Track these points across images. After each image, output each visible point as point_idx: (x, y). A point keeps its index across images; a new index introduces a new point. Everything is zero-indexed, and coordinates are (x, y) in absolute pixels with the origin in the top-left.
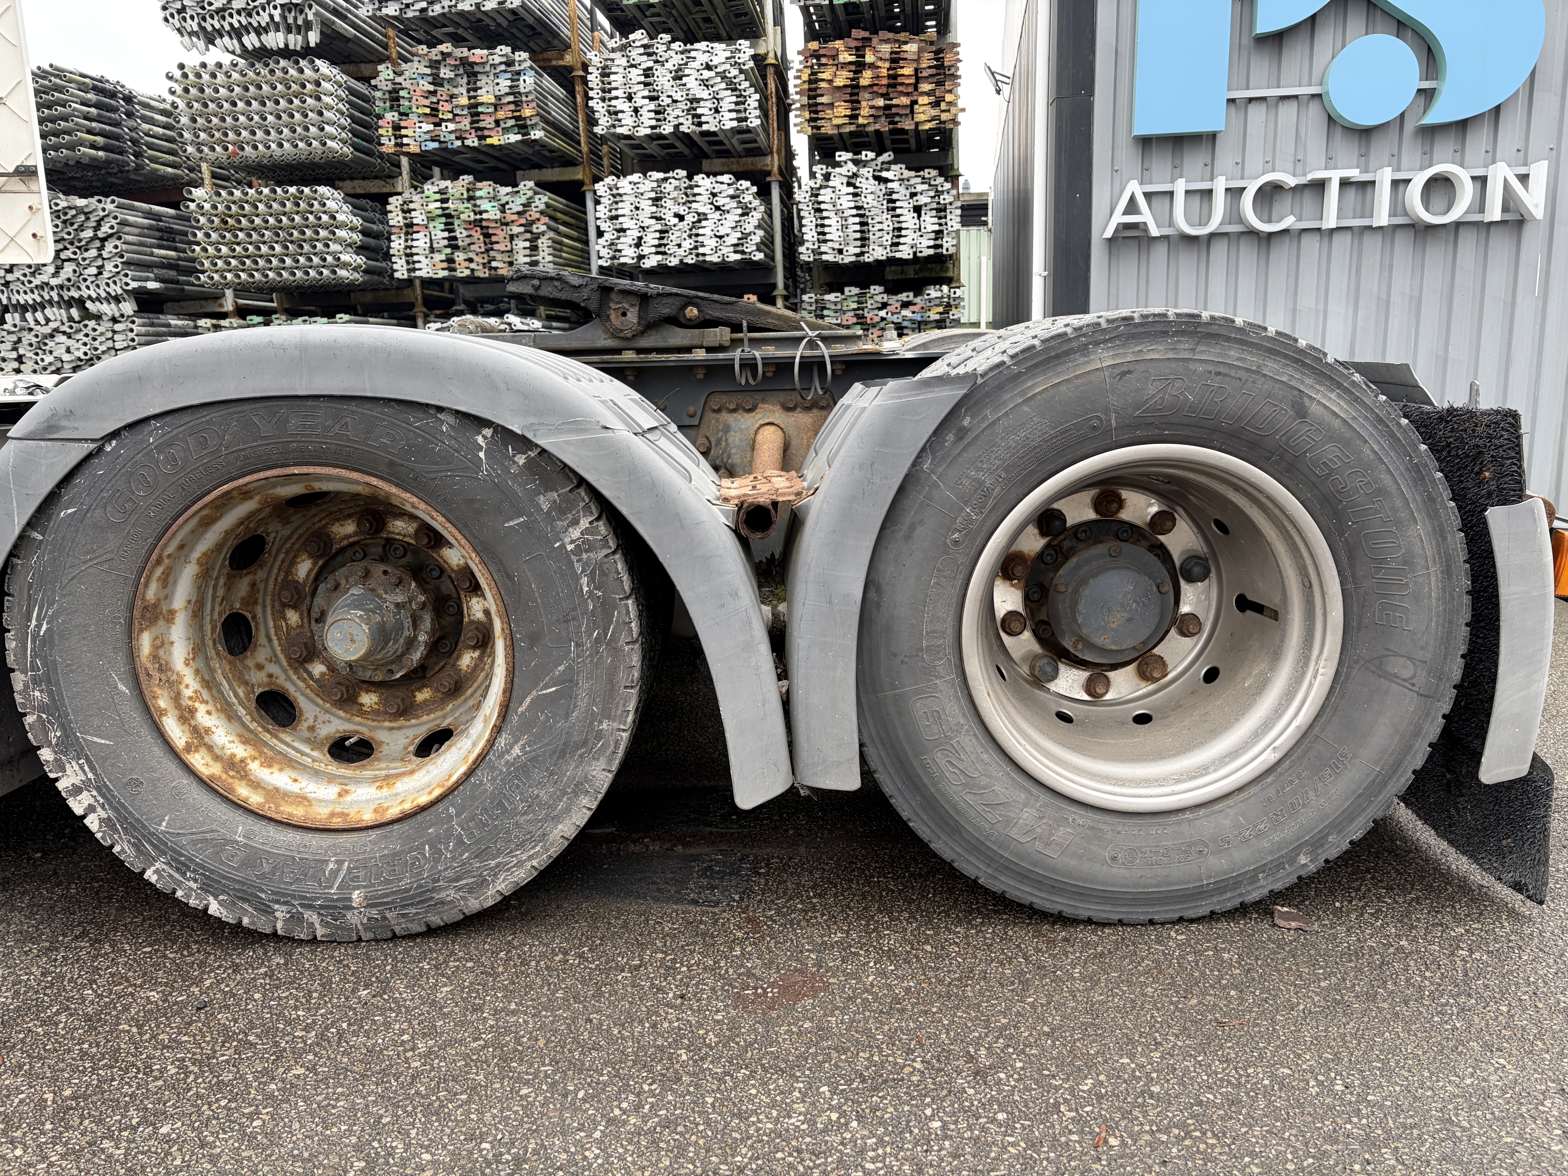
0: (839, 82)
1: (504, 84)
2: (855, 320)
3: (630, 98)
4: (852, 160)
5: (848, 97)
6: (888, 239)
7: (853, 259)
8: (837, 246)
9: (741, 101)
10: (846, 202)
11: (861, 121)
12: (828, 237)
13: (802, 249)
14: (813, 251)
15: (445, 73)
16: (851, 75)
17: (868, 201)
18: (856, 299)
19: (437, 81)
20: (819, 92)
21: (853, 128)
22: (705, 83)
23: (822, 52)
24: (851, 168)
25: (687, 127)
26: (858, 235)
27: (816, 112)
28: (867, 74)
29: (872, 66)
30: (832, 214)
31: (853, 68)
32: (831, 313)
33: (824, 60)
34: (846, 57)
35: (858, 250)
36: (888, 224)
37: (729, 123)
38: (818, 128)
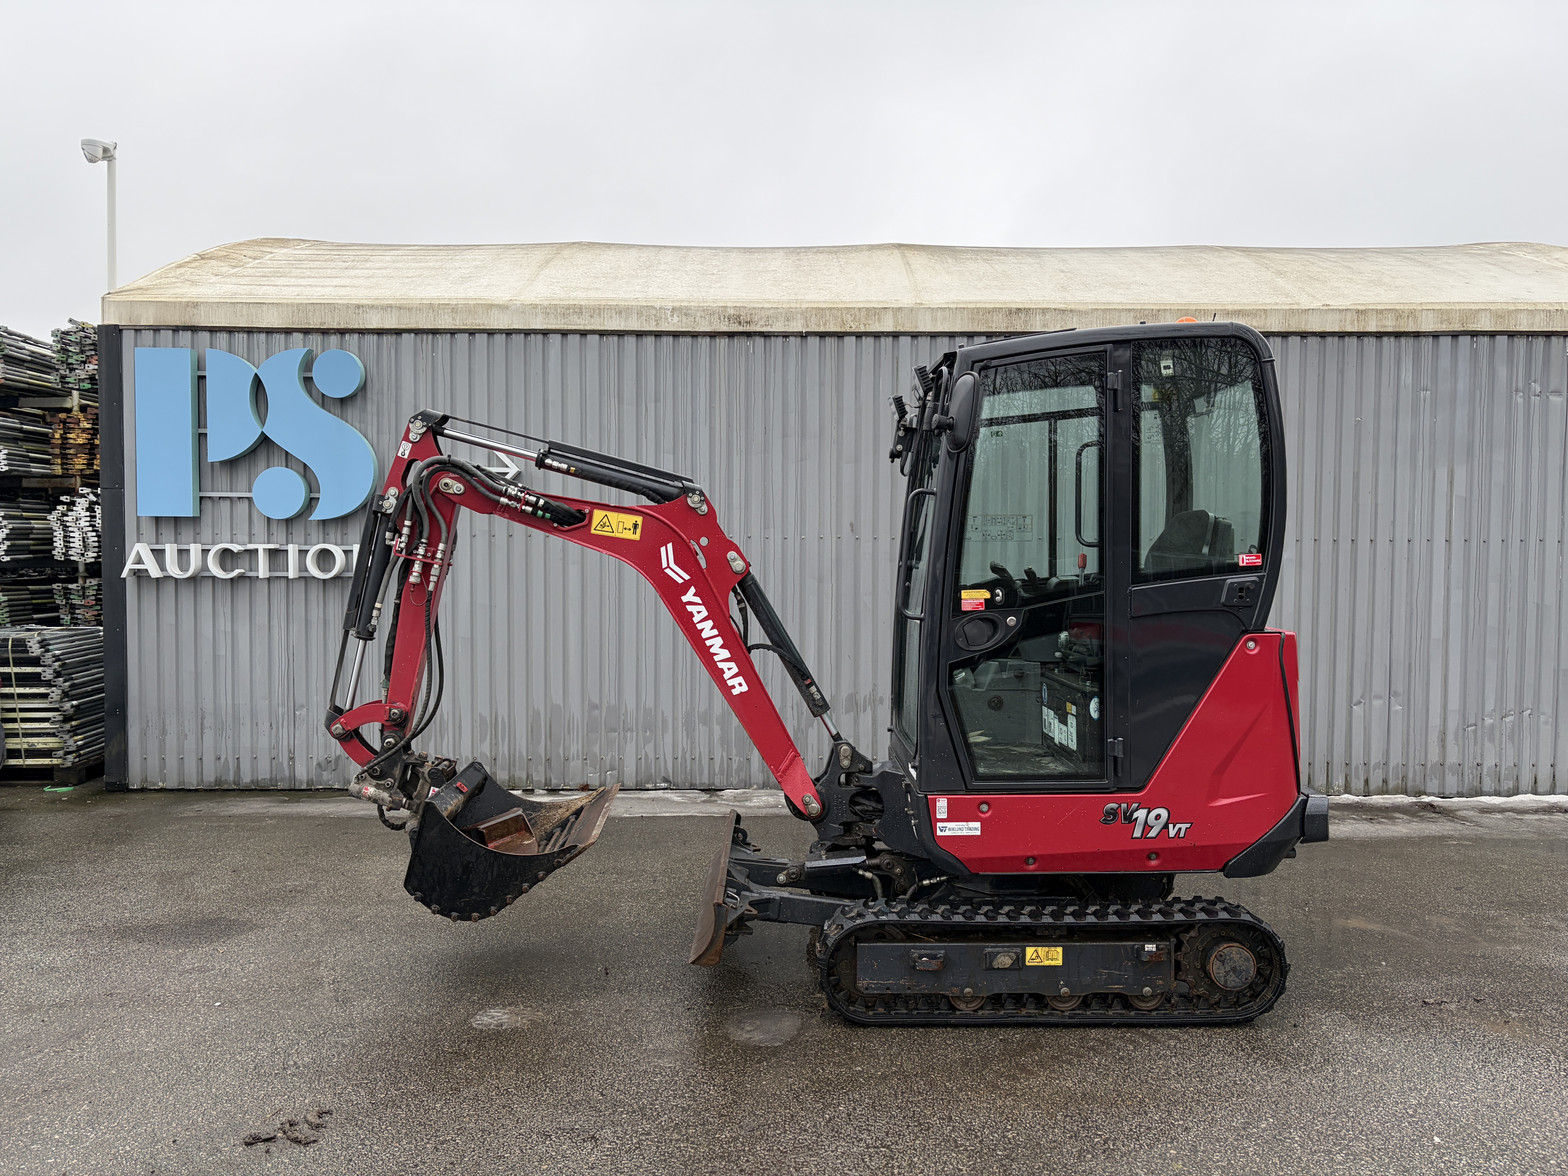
0: (80, 441)
2: (94, 602)
4: (92, 493)
5: (87, 451)
7: (93, 560)
8: (79, 551)
11: (95, 467)
12: (72, 545)
13: (54, 552)
14: (63, 554)
16: (89, 436)
18: (96, 588)
20: (68, 446)
21: (91, 472)
23: (68, 420)
24: (93, 498)
26: (96, 544)
27: (67, 459)
30: (76, 530)
31: (91, 432)
32: (76, 597)
33: (72, 426)
34: (85, 425)
35: (95, 555)
38: (68, 469)
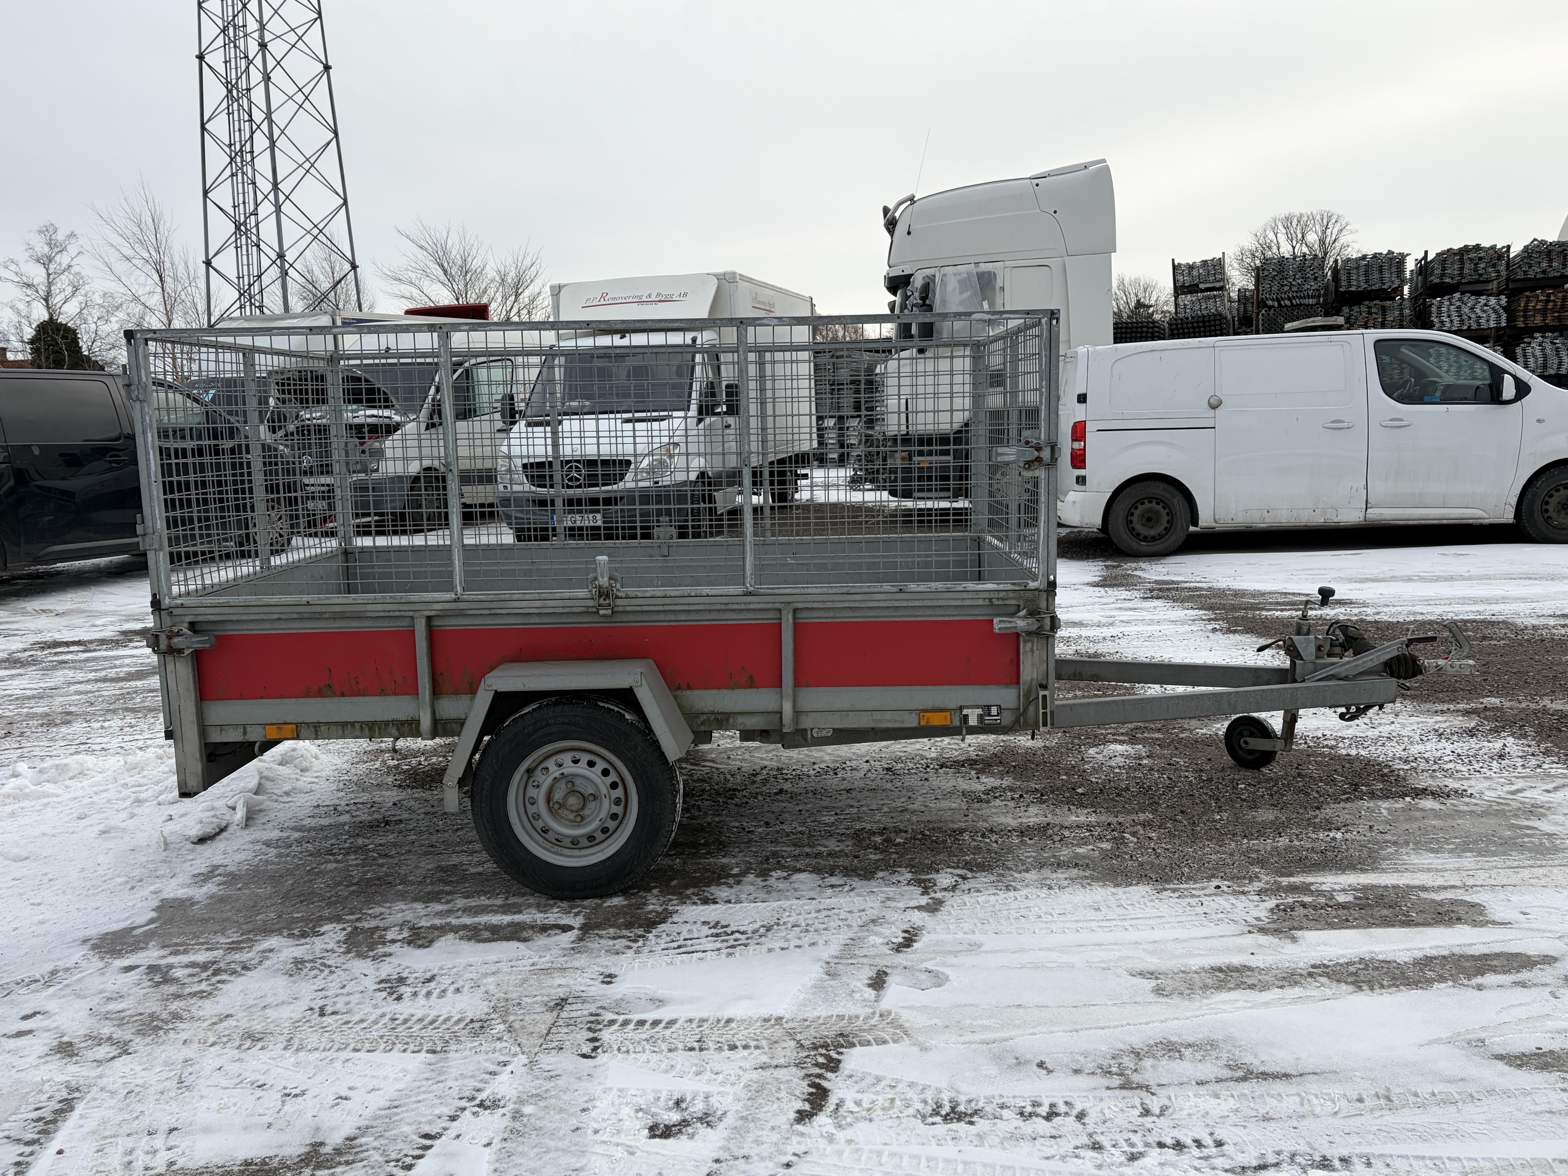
1: (1397, 313)
3: (1449, 316)
6: (1555, 366)
9: (1499, 317)
10: (1538, 353)
15: (1373, 310)
17: (1548, 351)
19: (1370, 313)
22: (1484, 311)
25: (1474, 326)
28: (1551, 304)
29: (1554, 301)
36: (1556, 361)
37: (1492, 324)
